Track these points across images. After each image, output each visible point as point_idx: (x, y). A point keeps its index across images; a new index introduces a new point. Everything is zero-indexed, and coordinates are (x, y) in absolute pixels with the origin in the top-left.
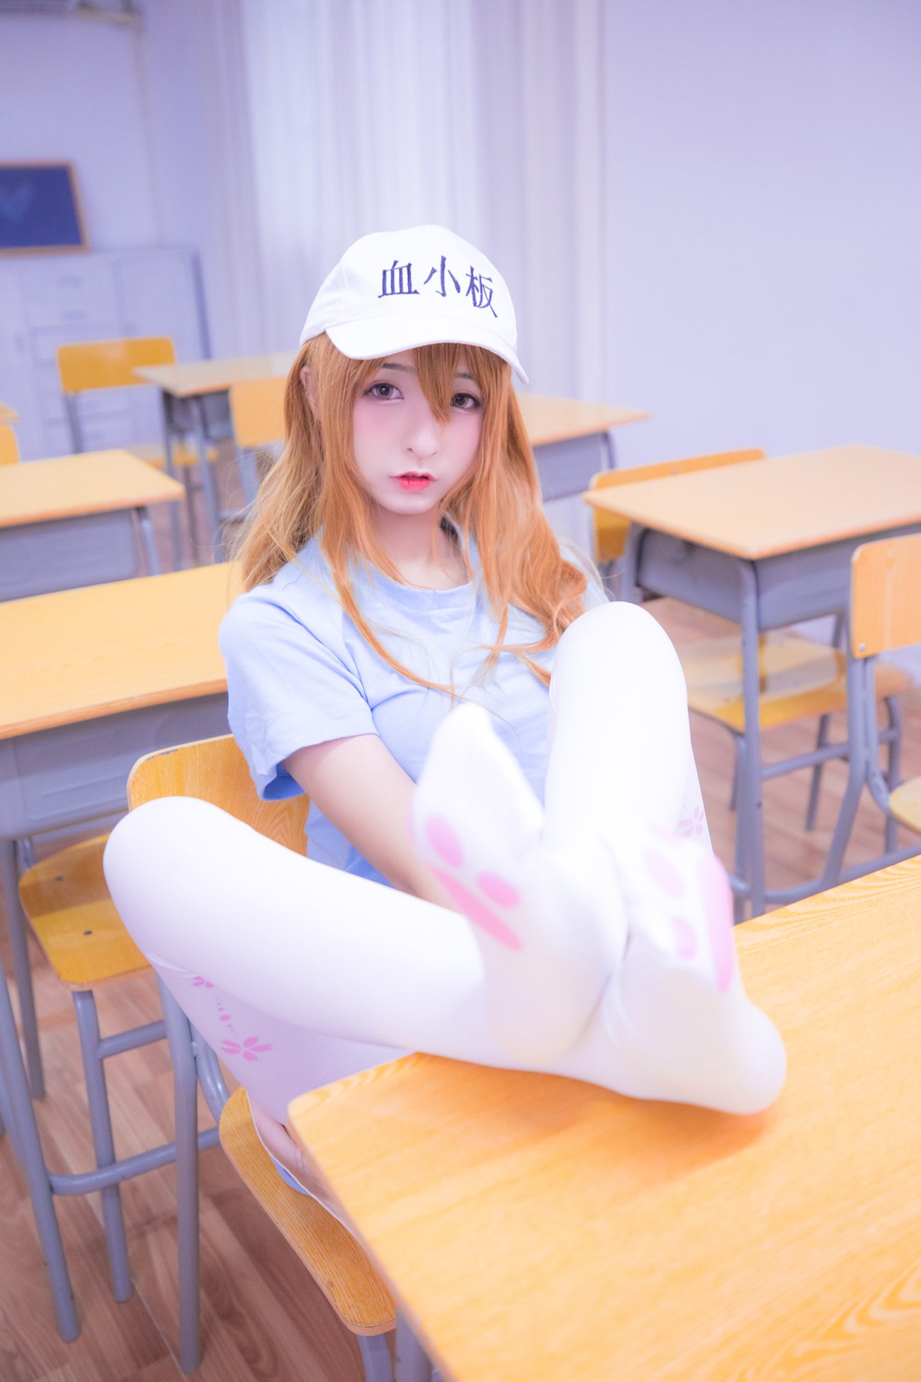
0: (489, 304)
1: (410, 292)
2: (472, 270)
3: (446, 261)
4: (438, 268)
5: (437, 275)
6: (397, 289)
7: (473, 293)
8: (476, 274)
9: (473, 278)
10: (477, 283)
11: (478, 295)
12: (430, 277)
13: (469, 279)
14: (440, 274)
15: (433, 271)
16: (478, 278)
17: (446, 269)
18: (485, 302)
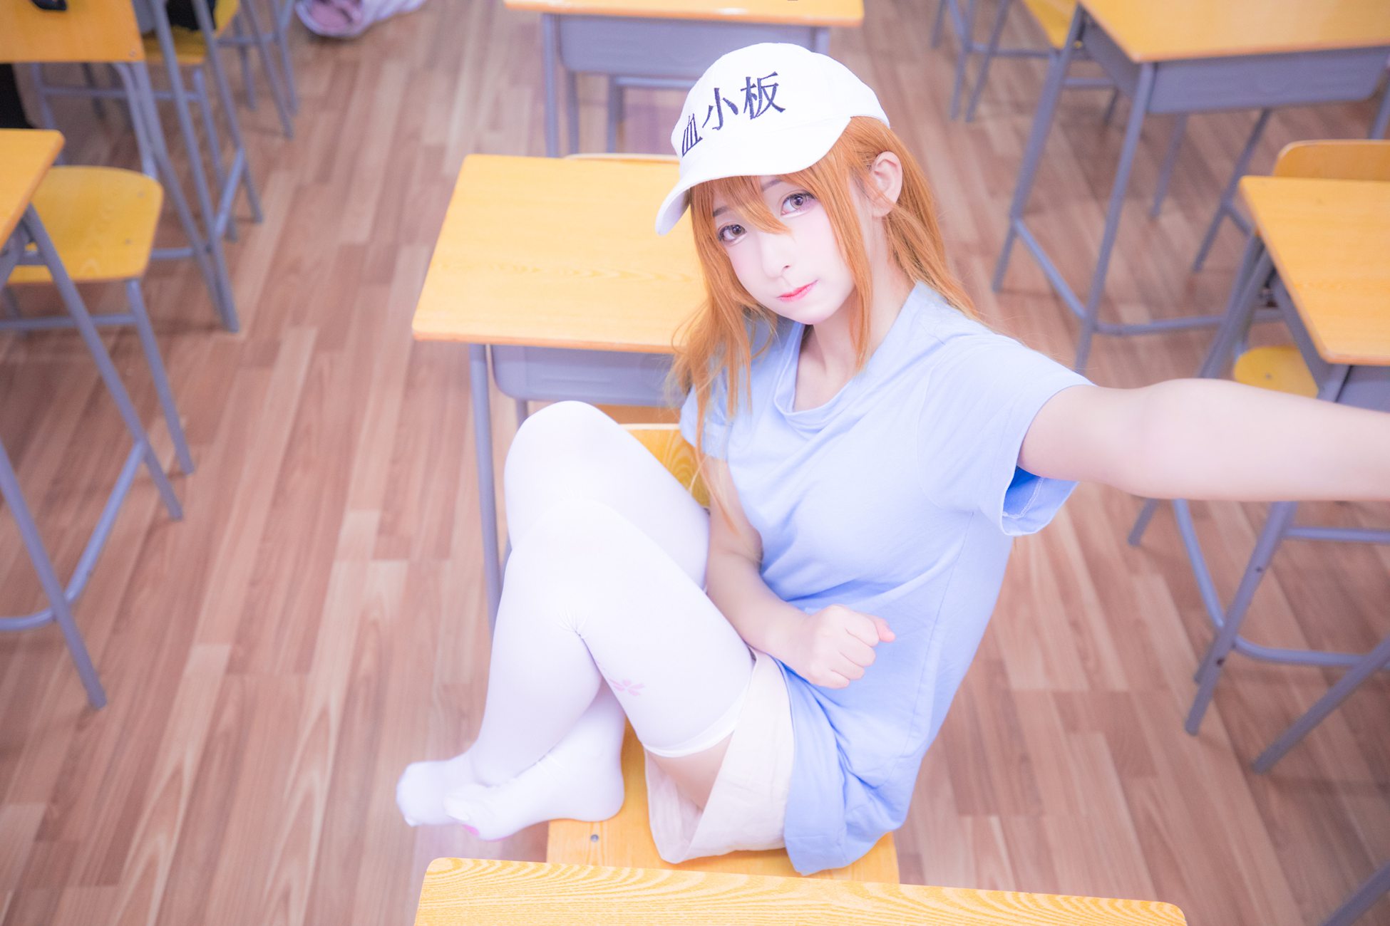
0: (771, 102)
1: (697, 141)
2: (748, 79)
3: (720, 92)
4: (714, 103)
5: (715, 111)
6: (689, 146)
7: (751, 105)
8: (753, 81)
9: (749, 87)
10: (755, 91)
11: (756, 103)
12: (709, 114)
13: (745, 91)
14: (716, 107)
15: (711, 108)
16: (757, 85)
17: (721, 98)
18: (765, 102)
